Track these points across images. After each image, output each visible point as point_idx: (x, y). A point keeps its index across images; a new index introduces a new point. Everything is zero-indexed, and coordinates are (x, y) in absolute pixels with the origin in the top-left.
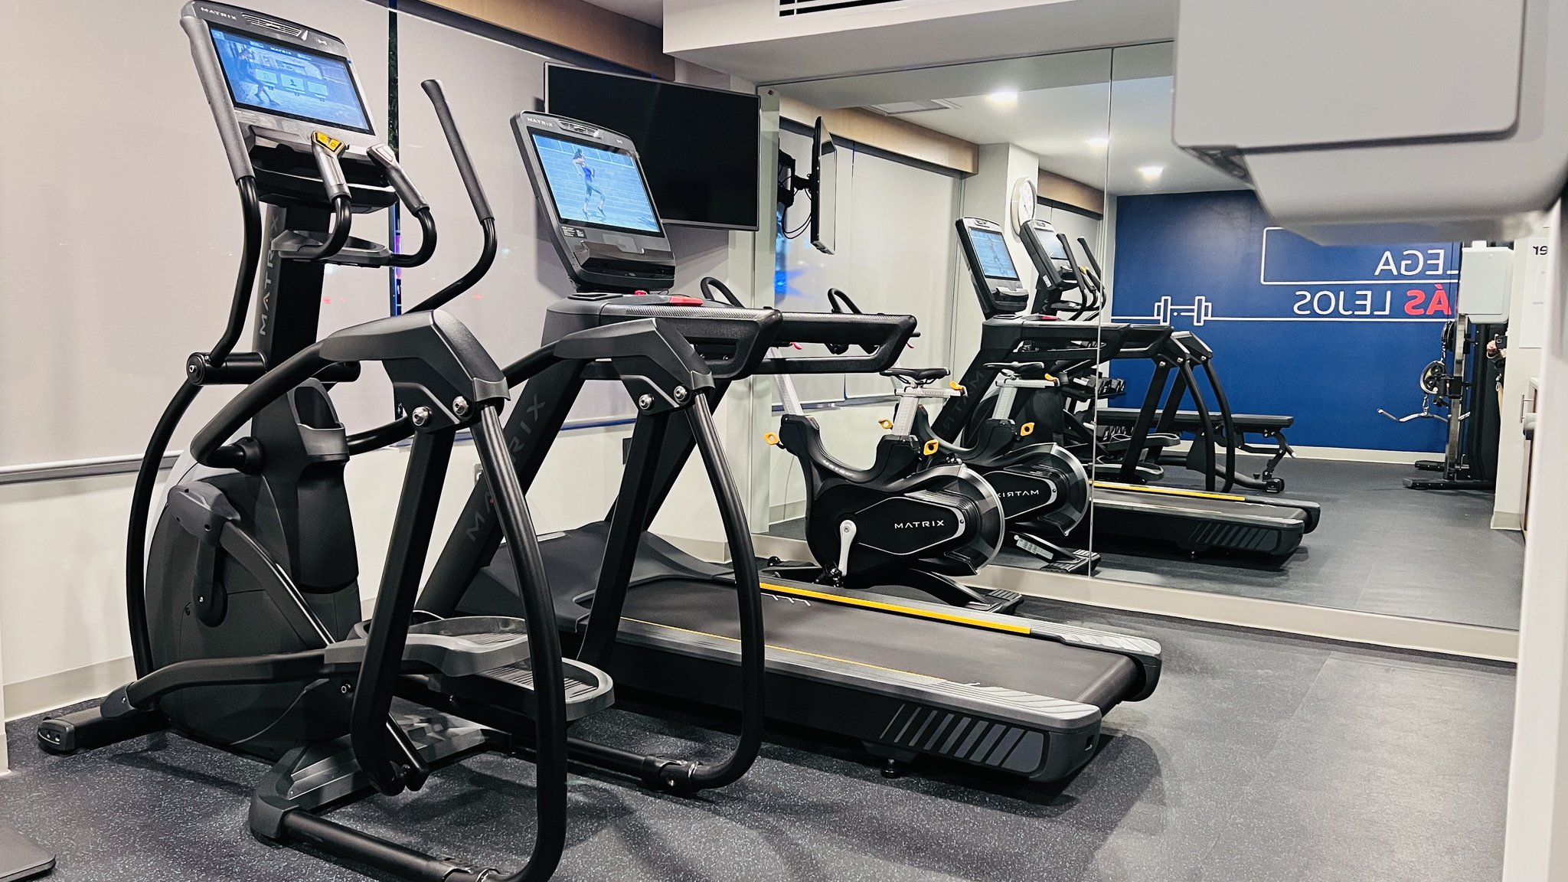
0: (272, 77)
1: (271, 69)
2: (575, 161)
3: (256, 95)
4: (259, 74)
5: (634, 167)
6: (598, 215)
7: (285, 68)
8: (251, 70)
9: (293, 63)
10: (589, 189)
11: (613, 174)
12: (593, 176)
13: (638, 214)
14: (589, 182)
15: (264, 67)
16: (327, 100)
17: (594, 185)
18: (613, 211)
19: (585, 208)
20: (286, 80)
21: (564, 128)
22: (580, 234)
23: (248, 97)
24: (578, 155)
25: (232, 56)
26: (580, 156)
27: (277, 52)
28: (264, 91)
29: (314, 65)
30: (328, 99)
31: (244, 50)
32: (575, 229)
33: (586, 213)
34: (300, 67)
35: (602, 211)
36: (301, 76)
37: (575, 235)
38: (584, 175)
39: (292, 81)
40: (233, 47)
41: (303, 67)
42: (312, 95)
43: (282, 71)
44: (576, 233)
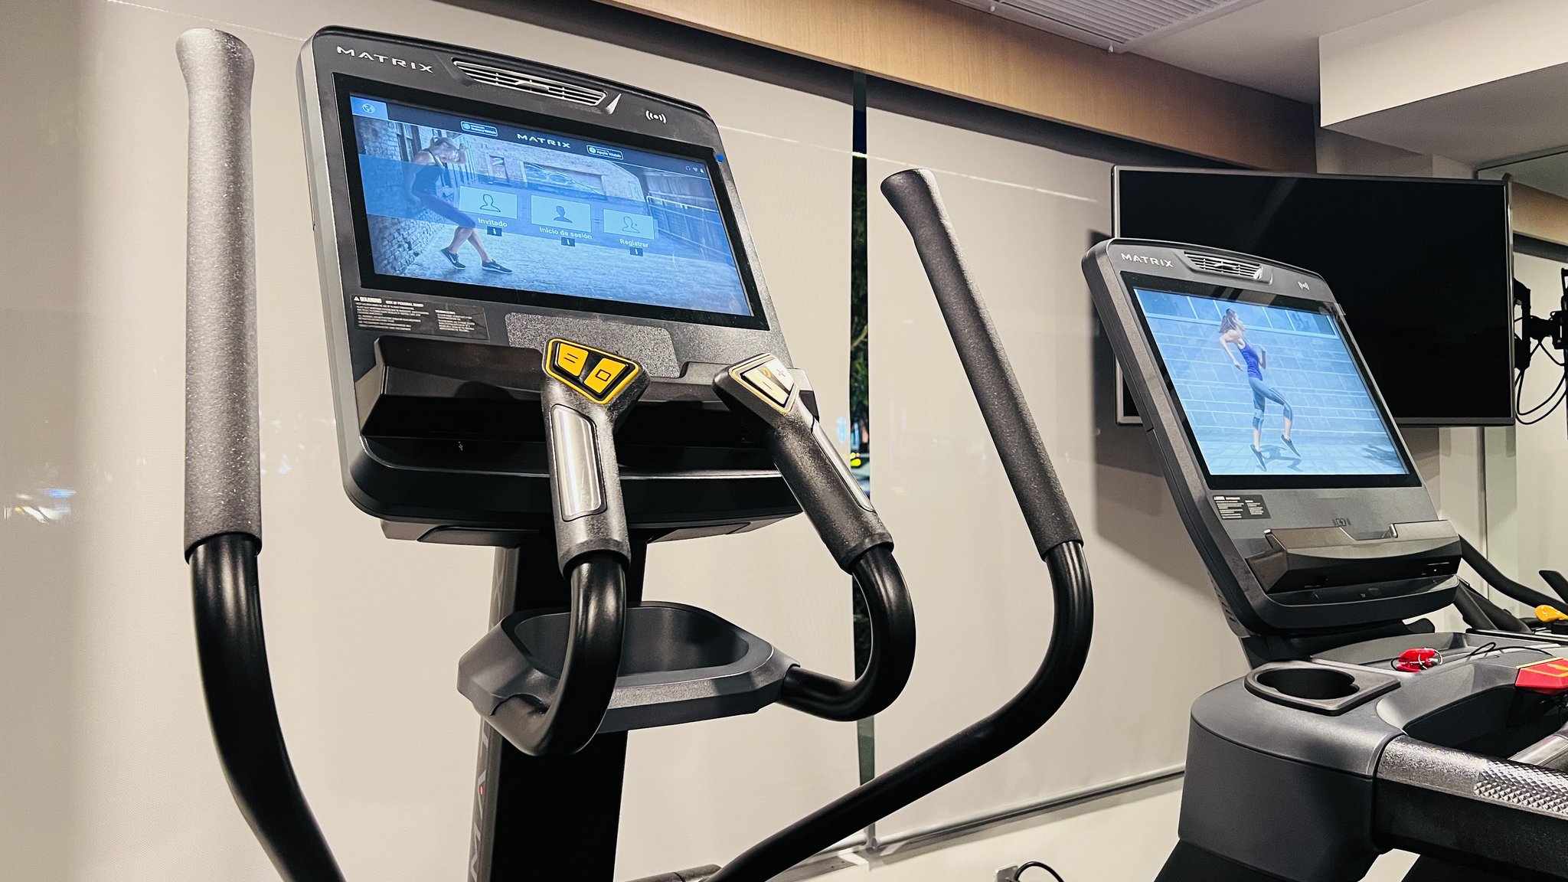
0: (507, 204)
1: (508, 184)
2: (1223, 338)
3: (447, 252)
4: (469, 200)
5: (1336, 337)
6: (1283, 453)
7: (548, 180)
8: (447, 190)
9: (572, 168)
10: (1260, 397)
11: (1300, 355)
12: (1264, 365)
13: (1360, 439)
14: (1256, 380)
15: (484, 179)
16: (651, 249)
17: (1266, 385)
18: (1312, 439)
19: (1256, 443)
20: (543, 209)
21: (1197, 268)
22: (1255, 509)
23: (417, 259)
24: (1228, 324)
25: (398, 158)
26: (1233, 326)
27: (533, 144)
28: (472, 239)
29: (626, 168)
30: (655, 249)
31: (438, 143)
32: (1243, 499)
33: (1259, 454)
34: (591, 175)
35: (1289, 443)
36: (588, 196)
37: (1246, 514)
38: (1244, 366)
39: (561, 210)
40: (408, 135)
41: (599, 177)
42: (611, 241)
43: (533, 187)
44: (1245, 507)
